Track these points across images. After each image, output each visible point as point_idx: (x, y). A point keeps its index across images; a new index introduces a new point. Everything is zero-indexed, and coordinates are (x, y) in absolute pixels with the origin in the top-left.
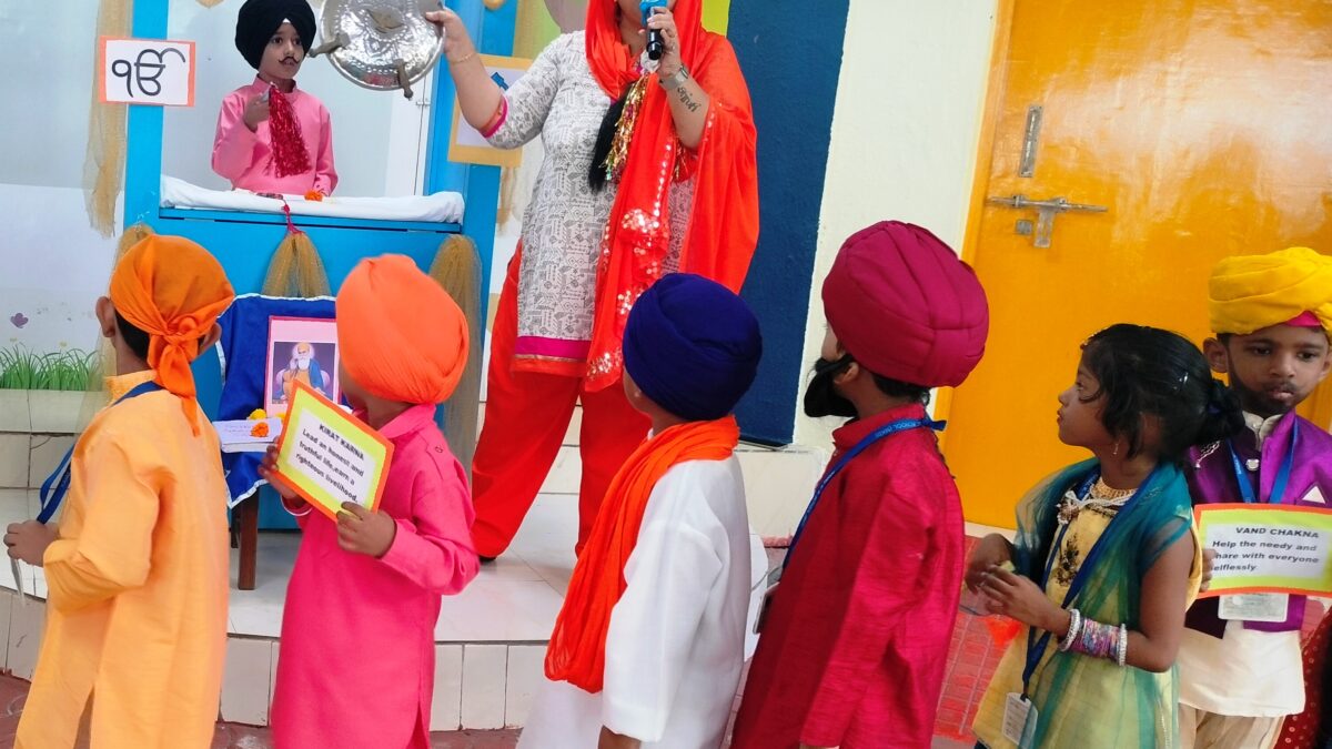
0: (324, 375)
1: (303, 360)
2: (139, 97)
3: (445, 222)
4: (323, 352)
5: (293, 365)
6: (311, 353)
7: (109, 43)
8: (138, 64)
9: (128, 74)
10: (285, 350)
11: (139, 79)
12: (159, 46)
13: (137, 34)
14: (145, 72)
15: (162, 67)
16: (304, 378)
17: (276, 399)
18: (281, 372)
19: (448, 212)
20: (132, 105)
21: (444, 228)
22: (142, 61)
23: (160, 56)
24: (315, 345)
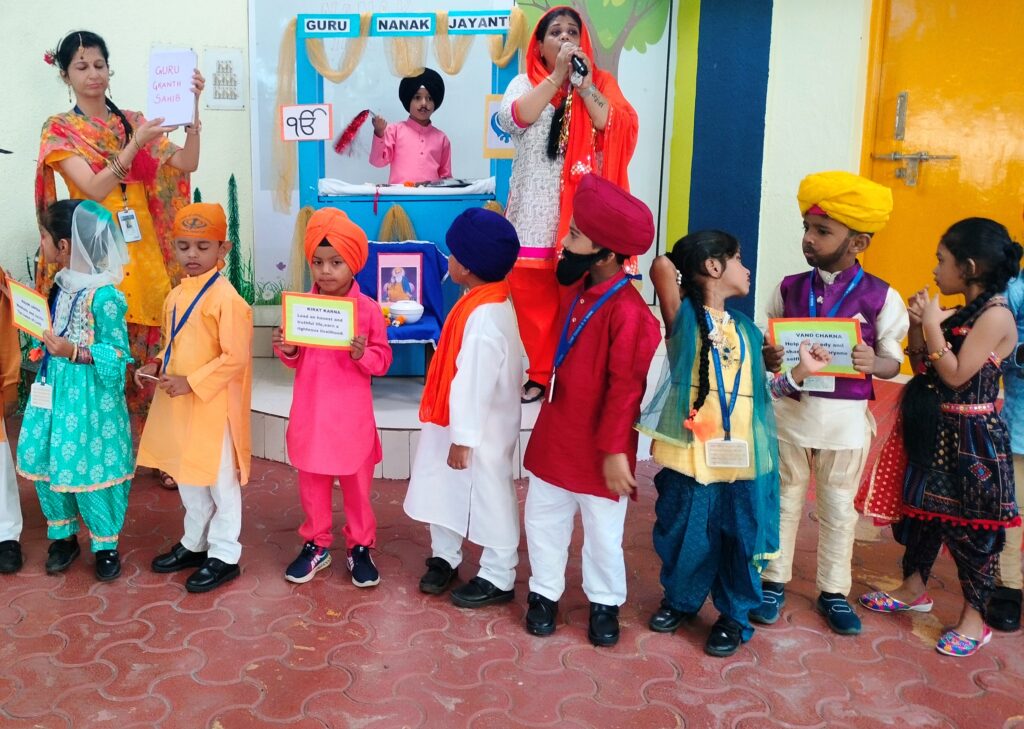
0: (411, 285)
1: (399, 277)
2: (303, 137)
3: (486, 194)
4: (410, 273)
5: (392, 280)
6: (403, 273)
7: (285, 109)
8: (301, 119)
9: (296, 124)
10: (388, 272)
11: (302, 127)
12: (311, 108)
13: (301, 102)
14: (304, 123)
15: (314, 119)
16: (399, 287)
17: (384, 300)
18: (386, 285)
19: (486, 188)
20: (300, 141)
21: (484, 197)
22: (303, 116)
23: (312, 113)
24: (405, 269)
